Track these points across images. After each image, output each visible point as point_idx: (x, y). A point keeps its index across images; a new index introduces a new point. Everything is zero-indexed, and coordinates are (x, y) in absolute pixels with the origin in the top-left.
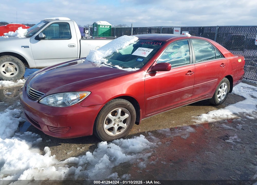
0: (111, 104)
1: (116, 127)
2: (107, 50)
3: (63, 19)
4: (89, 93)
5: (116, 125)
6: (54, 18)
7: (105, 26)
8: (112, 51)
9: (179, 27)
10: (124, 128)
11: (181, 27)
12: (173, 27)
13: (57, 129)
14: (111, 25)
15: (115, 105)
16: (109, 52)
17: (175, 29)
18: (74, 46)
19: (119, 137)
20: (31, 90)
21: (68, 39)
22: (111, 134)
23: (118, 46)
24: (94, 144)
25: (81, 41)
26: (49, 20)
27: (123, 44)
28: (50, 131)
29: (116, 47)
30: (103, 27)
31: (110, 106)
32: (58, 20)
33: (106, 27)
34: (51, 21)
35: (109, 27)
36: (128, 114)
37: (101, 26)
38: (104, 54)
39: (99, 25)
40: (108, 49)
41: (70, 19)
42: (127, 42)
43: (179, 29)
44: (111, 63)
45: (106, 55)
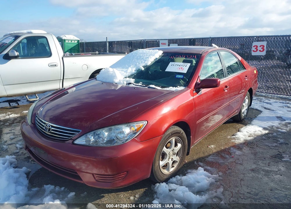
0: (167, 134)
1: (171, 162)
2: (128, 68)
3: (37, 32)
4: (145, 123)
5: (170, 160)
6: (25, 31)
7: (72, 40)
8: (135, 68)
9: (166, 40)
10: (177, 162)
11: (168, 39)
12: (159, 40)
13: (110, 177)
14: (79, 39)
15: (170, 134)
16: (132, 70)
17: (161, 42)
18: (56, 65)
19: (174, 175)
20: (52, 127)
21: (47, 57)
22: (165, 172)
23: (142, 62)
24: (146, 188)
25: (64, 58)
26: (20, 33)
27: (148, 59)
28: (96, 180)
29: (139, 64)
30: (70, 41)
31: (166, 136)
32: (31, 33)
33: (73, 42)
34: (23, 35)
35: (77, 41)
36: (180, 143)
37: (67, 41)
38: (126, 72)
39: (65, 40)
40: (130, 66)
41: (46, 33)
42: (152, 56)
43: (167, 42)
44: (142, 83)
45: (129, 74)
